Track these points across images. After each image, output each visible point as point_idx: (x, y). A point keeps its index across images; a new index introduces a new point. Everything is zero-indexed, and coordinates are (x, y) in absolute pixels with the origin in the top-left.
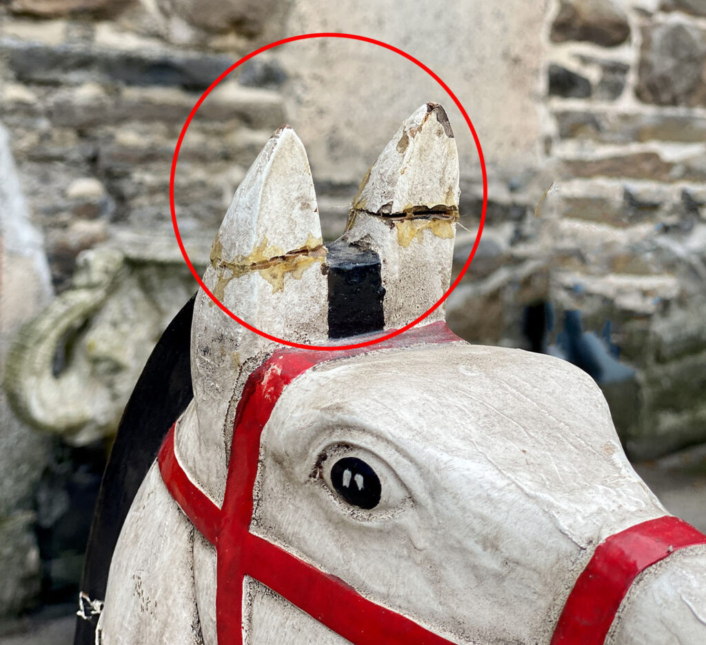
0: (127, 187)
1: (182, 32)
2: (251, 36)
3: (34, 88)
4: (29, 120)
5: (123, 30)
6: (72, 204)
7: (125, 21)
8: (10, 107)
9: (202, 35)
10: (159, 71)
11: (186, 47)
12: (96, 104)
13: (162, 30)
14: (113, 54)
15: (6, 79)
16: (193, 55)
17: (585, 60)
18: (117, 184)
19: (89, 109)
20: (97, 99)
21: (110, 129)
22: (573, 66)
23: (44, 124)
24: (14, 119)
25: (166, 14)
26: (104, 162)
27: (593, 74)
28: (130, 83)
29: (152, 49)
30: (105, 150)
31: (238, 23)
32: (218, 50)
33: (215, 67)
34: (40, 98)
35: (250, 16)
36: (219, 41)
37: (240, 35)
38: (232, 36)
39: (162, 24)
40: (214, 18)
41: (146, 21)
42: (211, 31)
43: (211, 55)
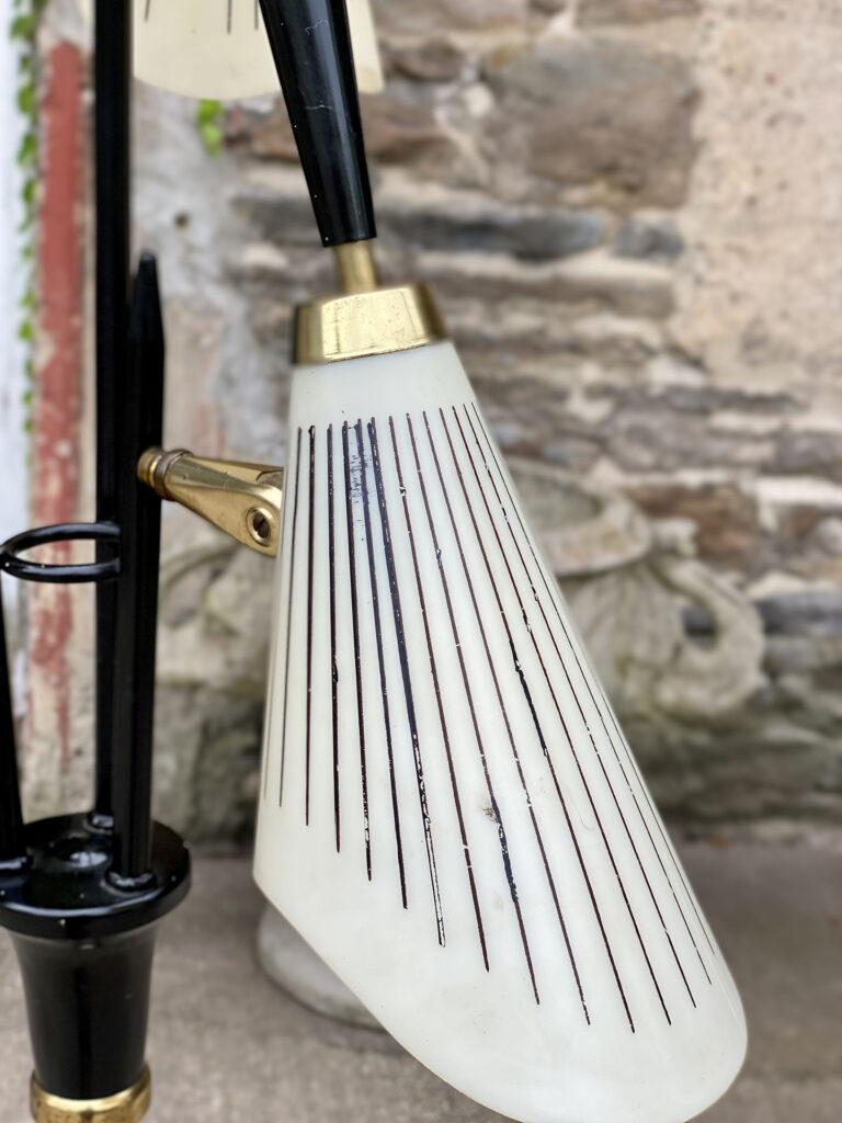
1: (515, 182)
2: (631, 189)
3: (288, 250)
4: (276, 289)
5: (424, 178)
7: (425, 165)
8: (249, 273)
9: (549, 186)
10: (479, 233)
11: (524, 200)
13: (483, 179)
14: (404, 210)
15: (247, 238)
16: (533, 211)
23: (301, 295)
25: (490, 159)
28: (430, 246)
29: (470, 206)
31: (609, 170)
32: (575, 207)
33: (569, 229)
34: (294, 262)
35: (627, 161)
36: (577, 195)
37: (613, 186)
38: (600, 189)
39: (482, 171)
40: (567, 165)
41: (458, 167)
42: (562, 181)
43: (563, 214)
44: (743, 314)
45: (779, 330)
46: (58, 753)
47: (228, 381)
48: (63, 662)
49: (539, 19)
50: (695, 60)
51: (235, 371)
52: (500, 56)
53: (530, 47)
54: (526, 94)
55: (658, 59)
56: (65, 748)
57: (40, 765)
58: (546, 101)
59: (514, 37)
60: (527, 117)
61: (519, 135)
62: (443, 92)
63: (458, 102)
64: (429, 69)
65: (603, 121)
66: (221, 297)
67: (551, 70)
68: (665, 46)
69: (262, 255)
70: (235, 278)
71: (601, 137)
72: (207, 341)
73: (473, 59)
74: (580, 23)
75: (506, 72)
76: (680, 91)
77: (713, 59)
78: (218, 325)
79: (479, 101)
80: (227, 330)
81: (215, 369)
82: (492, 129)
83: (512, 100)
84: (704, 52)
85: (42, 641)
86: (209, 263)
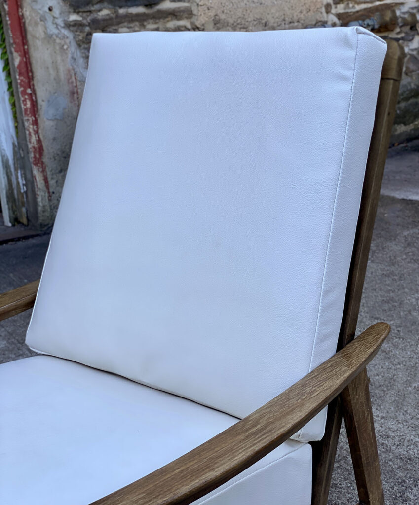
3: (81, 14)
4: (81, 28)
8: (72, 23)
12: (107, 17)
15: (69, 12)
19: (104, 20)
20: (108, 15)
23: (87, 29)
24: (75, 28)
28: (121, 7)
34: (84, 18)
44: (212, 13)
45: (223, 17)
46: (47, 194)
47: (74, 59)
48: (43, 163)
51: (75, 56)
56: (49, 193)
57: (42, 199)
66: (66, 32)
69: (74, 17)
70: (69, 25)
72: (65, 47)
78: (67, 41)
80: (70, 43)
81: (70, 56)
85: (35, 157)
86: (60, 22)
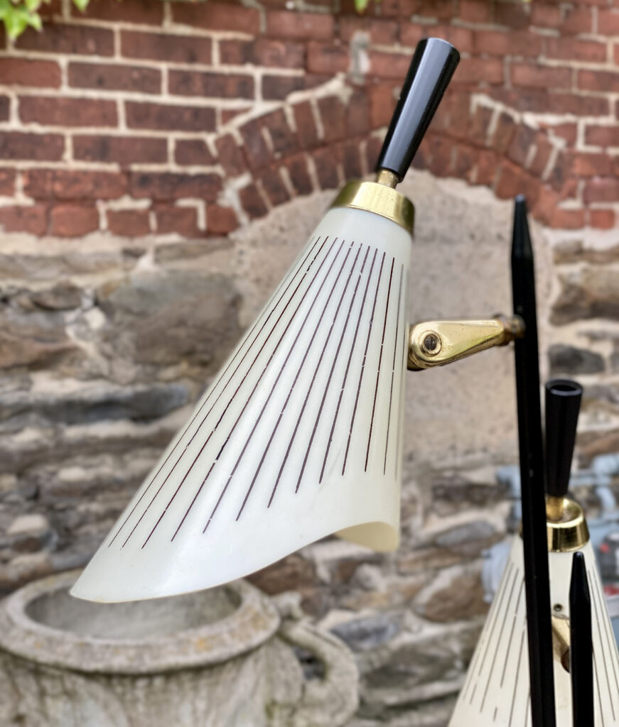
0: (73, 518)
1: (126, 370)
2: (204, 364)
5: (64, 376)
6: (11, 541)
7: (64, 368)
9: (149, 369)
10: (105, 408)
11: (133, 382)
13: (105, 371)
14: (52, 400)
16: (141, 388)
17: (593, 337)
18: (60, 516)
21: (50, 468)
22: (582, 344)
25: (109, 357)
26: (46, 498)
27: (605, 349)
29: (97, 390)
30: (47, 486)
31: (189, 354)
32: (168, 381)
33: (167, 397)
35: (200, 347)
36: (169, 373)
37: (192, 364)
38: (184, 366)
39: (104, 366)
40: (160, 355)
41: (86, 364)
42: (158, 365)
43: (161, 386)
49: (131, 261)
50: (235, 276)
52: (107, 289)
53: (127, 280)
54: (128, 311)
55: (211, 278)
58: (142, 314)
59: (116, 275)
60: (131, 326)
61: (126, 338)
62: (70, 316)
63: (82, 321)
64: (60, 303)
65: (181, 323)
67: (143, 293)
68: (214, 270)
71: (182, 333)
73: (89, 292)
74: (157, 261)
75: (113, 298)
76: (228, 297)
77: (246, 274)
79: (96, 319)
82: (107, 337)
83: (118, 316)
84: (239, 271)
